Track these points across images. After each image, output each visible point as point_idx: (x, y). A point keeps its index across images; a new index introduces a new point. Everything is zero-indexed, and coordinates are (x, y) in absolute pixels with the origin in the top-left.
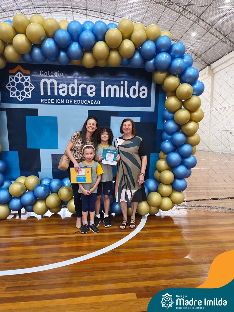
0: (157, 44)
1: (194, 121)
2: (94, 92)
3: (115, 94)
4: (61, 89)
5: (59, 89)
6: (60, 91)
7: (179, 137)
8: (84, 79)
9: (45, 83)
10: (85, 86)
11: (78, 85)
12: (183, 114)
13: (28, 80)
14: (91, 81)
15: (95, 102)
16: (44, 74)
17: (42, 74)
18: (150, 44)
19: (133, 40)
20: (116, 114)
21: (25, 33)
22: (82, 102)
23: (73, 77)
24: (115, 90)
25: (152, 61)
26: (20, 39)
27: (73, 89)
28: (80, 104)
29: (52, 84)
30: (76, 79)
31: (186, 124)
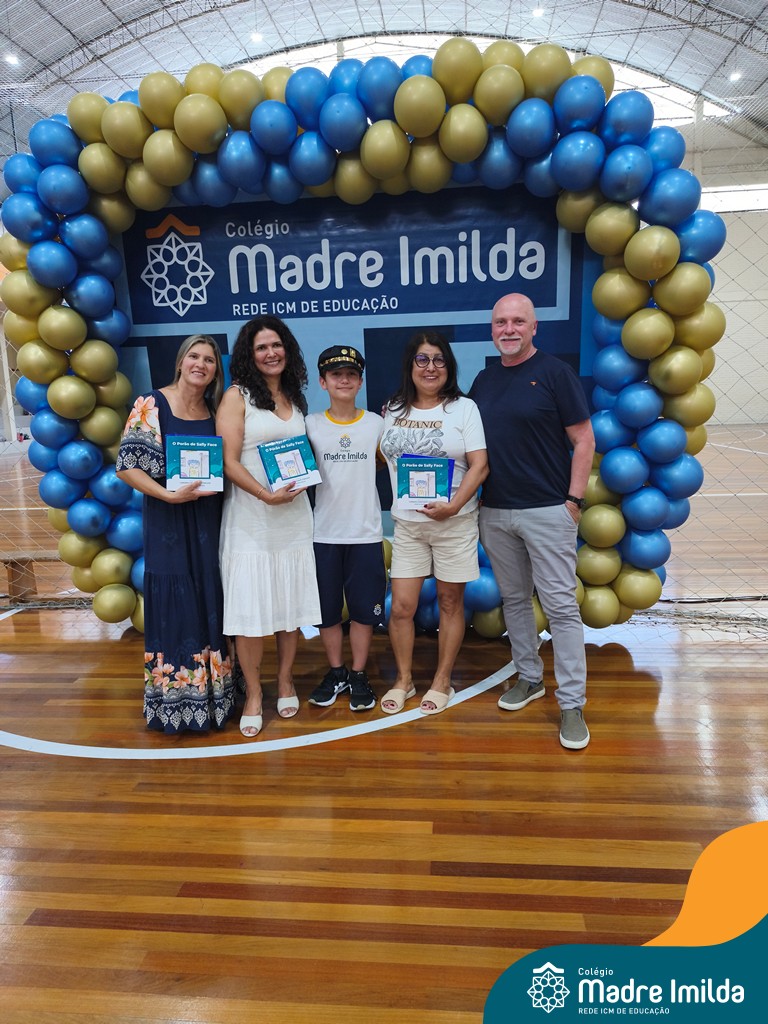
0: (558, 107)
1: (691, 347)
2: (379, 272)
3: (442, 274)
4: (284, 271)
5: (279, 272)
6: (284, 279)
7: (640, 399)
8: (349, 236)
9: (242, 259)
10: (352, 258)
11: (333, 258)
12: (650, 325)
13: (197, 255)
14: (367, 241)
15: (384, 304)
16: (237, 233)
17: (231, 233)
18: (535, 109)
19: (479, 102)
21: (171, 127)
22: (346, 307)
23: (315, 234)
24: (442, 260)
25: (545, 163)
26: (161, 146)
27: (318, 267)
28: (341, 313)
29: (261, 258)
30: (326, 237)
31: (661, 356)
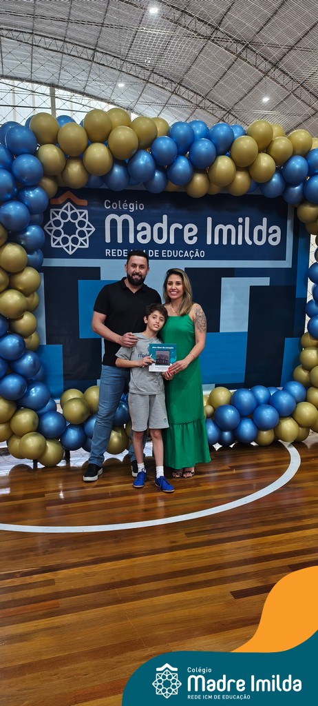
0: (310, 161)
2: (195, 236)
3: (229, 239)
4: (139, 231)
5: (136, 232)
6: (139, 236)
8: (179, 214)
9: (114, 222)
10: (180, 227)
11: (169, 226)
13: (85, 217)
14: (189, 218)
15: (197, 254)
16: (111, 207)
17: (107, 207)
18: (299, 160)
19: (272, 154)
20: (231, 273)
22: (175, 255)
23: (160, 211)
24: (229, 231)
25: (297, 188)
27: (160, 230)
28: (172, 258)
29: (125, 223)
30: (166, 214)
